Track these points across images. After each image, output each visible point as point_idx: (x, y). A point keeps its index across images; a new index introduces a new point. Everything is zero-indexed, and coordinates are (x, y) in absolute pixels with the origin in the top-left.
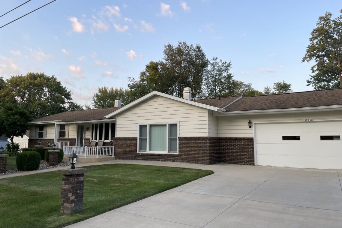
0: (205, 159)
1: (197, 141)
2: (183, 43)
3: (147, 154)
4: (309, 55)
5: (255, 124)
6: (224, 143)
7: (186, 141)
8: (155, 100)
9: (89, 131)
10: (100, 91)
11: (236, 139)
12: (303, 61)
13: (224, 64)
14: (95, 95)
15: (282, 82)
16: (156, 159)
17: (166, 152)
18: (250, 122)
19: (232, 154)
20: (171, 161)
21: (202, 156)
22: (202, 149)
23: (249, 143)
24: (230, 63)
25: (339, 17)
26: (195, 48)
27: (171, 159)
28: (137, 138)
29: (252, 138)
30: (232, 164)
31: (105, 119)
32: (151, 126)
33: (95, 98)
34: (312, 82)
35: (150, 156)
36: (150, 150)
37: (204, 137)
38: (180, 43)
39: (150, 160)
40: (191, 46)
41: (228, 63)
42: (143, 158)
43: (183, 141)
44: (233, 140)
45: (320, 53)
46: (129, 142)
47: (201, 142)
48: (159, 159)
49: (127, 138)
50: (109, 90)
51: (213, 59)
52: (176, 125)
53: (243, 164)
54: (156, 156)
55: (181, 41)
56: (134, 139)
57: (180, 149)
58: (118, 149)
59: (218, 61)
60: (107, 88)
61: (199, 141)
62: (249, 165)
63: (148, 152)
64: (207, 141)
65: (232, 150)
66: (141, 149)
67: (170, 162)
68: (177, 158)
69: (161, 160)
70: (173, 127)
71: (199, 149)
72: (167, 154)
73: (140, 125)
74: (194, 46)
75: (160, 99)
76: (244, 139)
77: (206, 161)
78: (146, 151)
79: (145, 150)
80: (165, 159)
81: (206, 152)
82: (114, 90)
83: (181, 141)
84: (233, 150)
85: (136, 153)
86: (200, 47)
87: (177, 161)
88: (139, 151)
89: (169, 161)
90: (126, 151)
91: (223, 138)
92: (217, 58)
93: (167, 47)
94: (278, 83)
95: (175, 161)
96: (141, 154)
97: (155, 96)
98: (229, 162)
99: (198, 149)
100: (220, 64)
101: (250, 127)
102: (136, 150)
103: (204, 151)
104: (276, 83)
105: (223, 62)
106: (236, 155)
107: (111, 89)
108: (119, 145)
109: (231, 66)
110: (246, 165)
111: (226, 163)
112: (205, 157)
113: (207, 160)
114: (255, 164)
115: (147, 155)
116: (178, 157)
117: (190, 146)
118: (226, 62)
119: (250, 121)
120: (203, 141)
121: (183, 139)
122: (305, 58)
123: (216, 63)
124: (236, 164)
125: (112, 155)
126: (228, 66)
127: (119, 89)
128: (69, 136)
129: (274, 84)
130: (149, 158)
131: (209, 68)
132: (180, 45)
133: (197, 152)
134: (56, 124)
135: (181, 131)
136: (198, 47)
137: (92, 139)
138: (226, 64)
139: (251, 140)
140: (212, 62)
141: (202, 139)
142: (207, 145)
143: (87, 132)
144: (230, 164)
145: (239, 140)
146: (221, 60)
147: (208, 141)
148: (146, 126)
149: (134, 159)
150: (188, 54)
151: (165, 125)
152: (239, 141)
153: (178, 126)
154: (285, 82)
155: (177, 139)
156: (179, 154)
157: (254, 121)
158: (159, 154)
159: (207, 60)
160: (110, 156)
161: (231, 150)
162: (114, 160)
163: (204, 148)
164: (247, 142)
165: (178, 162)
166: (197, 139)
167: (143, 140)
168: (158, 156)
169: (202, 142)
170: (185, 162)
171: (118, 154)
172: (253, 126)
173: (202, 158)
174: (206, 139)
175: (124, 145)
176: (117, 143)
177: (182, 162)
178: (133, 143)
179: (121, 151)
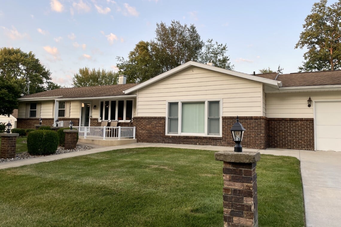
0: (258, 143)
1: (247, 121)
2: (177, 22)
3: (179, 136)
4: (302, 42)
5: (316, 102)
6: (275, 124)
7: (233, 121)
8: (190, 72)
9: (97, 109)
10: (82, 72)
11: (291, 120)
12: (297, 47)
13: (219, 46)
14: (75, 76)
15: (268, 69)
16: (191, 142)
17: (205, 134)
18: (310, 100)
19: (286, 137)
20: (212, 145)
21: (255, 140)
22: (254, 131)
23: (309, 124)
24: (226, 45)
25: (335, 4)
26: (189, 28)
27: (212, 143)
28: (165, 117)
29: (313, 119)
30: (285, 148)
31: (124, 94)
32: (184, 104)
33: (75, 79)
34: (304, 69)
35: (184, 138)
36: (182, 132)
37: (257, 117)
38: (173, 22)
39: (184, 144)
40: (185, 26)
41: (224, 45)
42: (174, 141)
43: (227, 121)
44: (288, 121)
45: (313, 40)
46: (156, 122)
47: (253, 123)
48: (196, 142)
49: (153, 117)
50: (90, 71)
51: (208, 41)
52: (217, 102)
53: (300, 149)
54: (191, 138)
55: (174, 20)
56: (161, 119)
57: (224, 131)
58: (140, 130)
59: (213, 43)
60: (89, 69)
61: (251, 121)
62: (308, 150)
63: (180, 134)
64: (261, 121)
65: (285, 132)
66: (170, 131)
67: (210, 146)
68: (220, 142)
69: (197, 143)
70: (214, 104)
71: (251, 131)
72: (206, 136)
73: (169, 103)
74: (189, 26)
75: (196, 71)
76: (301, 120)
77: (259, 145)
78: (178, 133)
79: (177, 131)
80: (204, 142)
81: (260, 135)
82: (97, 71)
83: (226, 121)
84: (287, 132)
85: (165, 135)
86: (195, 28)
87: (219, 145)
88: (168, 133)
89: (209, 144)
90: (152, 133)
91: (274, 118)
92: (212, 40)
93: (159, 26)
94: (263, 70)
95: (217, 144)
96: (172, 136)
97: (191, 67)
98: (281, 147)
99: (249, 131)
100: (216, 46)
101: (309, 106)
102: (165, 132)
103: (257, 133)
104: (262, 70)
105: (218, 44)
106: (290, 138)
107: (93, 70)
108: (141, 126)
109: (226, 49)
110: (304, 150)
111: (277, 148)
112: (258, 140)
113: (262, 143)
114: (315, 149)
115: (180, 138)
116: (221, 140)
118: (222, 45)
119: (310, 98)
120: (256, 121)
121: (228, 119)
122: (297, 45)
123: (212, 45)
124: (291, 149)
125: (133, 138)
126: (224, 48)
127: (101, 71)
128: (70, 116)
129: (260, 71)
130: (181, 141)
131: (204, 50)
132: (174, 24)
133: (247, 134)
134: (57, 101)
135: (225, 110)
136: (193, 28)
137: (102, 119)
138: (222, 47)
139: (311, 121)
140: (206, 44)
141: (255, 119)
142: (261, 126)
143: (93, 110)
144: (283, 148)
145: (295, 121)
146: (217, 43)
147: (263, 121)
148: (177, 104)
149: (162, 142)
150: (181, 34)
151: (203, 103)
152: (294, 123)
153: (221, 103)
154: (271, 70)
155: (218, 119)
156: (223, 137)
157: (314, 99)
158: (195, 137)
159: (202, 42)
160: (130, 138)
161: (283, 132)
162: (135, 143)
163: (256, 130)
164: (305, 123)
165: (221, 146)
166: (247, 119)
167: (173, 120)
168: (194, 139)
169: (255, 123)
170: (231, 146)
171: (141, 135)
172: (313, 104)
173: (254, 141)
174: (260, 119)
175: (148, 126)
176: (138, 123)
177: (226, 146)
178: (160, 124)
179: (145, 133)
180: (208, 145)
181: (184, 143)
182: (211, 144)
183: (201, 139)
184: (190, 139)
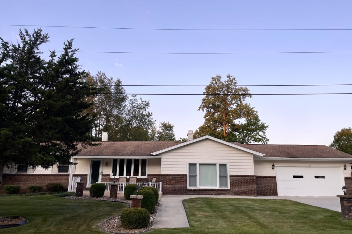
0: (253, 192)
2: (103, 74)
5: (276, 166)
8: (205, 142)
11: (265, 177)
12: (199, 110)
13: (143, 102)
17: (217, 187)
18: (273, 166)
21: (251, 190)
22: (250, 185)
25: (227, 81)
26: (116, 82)
27: (224, 193)
28: (187, 175)
29: (275, 176)
31: (152, 155)
32: (200, 164)
35: (203, 191)
37: (252, 175)
40: (112, 79)
42: (195, 193)
44: (262, 178)
46: (179, 178)
49: (177, 174)
52: (225, 165)
53: (270, 196)
55: (100, 72)
56: (184, 176)
57: (231, 184)
58: (165, 185)
61: (248, 178)
62: (274, 196)
63: (199, 187)
66: (190, 185)
69: (213, 194)
70: (223, 166)
72: (219, 189)
73: (189, 164)
75: (209, 142)
76: (270, 177)
78: (197, 187)
79: (196, 185)
80: (218, 193)
81: (254, 187)
83: (232, 178)
85: (187, 188)
86: (121, 82)
87: (229, 195)
88: (189, 187)
90: (176, 187)
96: (193, 189)
97: (207, 140)
99: (247, 185)
101: (273, 169)
102: (187, 186)
103: (252, 186)
104: (162, 123)
106: (264, 189)
108: (167, 181)
109: (149, 106)
110: (272, 196)
112: (253, 190)
114: (278, 195)
115: (199, 190)
116: (229, 191)
117: (240, 182)
118: (146, 101)
119: (273, 164)
121: (234, 177)
123: (136, 100)
124: (265, 195)
126: (147, 105)
128: (76, 172)
132: (100, 75)
133: (246, 187)
134: (74, 158)
135: (231, 170)
136: (119, 82)
137: (115, 175)
138: (146, 103)
139: (275, 178)
141: (250, 177)
142: (254, 182)
143: (105, 167)
146: (141, 99)
147: (255, 178)
148: (195, 164)
149: (185, 194)
151: (215, 165)
152: (266, 179)
153: (228, 166)
154: (170, 123)
155: (226, 177)
156: (231, 189)
157: (275, 165)
163: (252, 184)
164: (272, 179)
166: (246, 177)
167: (193, 176)
168: (211, 191)
169: (250, 179)
170: (236, 195)
171: (166, 189)
172: (275, 168)
175: (172, 181)
176: (164, 179)
177: (233, 195)
178: (183, 180)
179: (170, 187)
180: (221, 195)
181: (203, 194)
182: (223, 195)
183: (216, 191)
184: (208, 191)
